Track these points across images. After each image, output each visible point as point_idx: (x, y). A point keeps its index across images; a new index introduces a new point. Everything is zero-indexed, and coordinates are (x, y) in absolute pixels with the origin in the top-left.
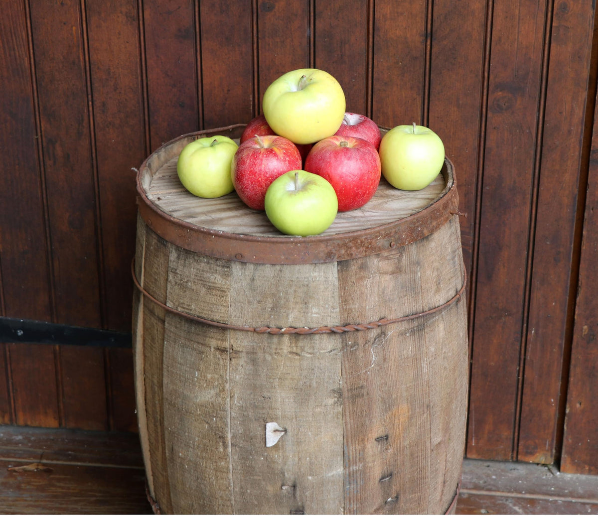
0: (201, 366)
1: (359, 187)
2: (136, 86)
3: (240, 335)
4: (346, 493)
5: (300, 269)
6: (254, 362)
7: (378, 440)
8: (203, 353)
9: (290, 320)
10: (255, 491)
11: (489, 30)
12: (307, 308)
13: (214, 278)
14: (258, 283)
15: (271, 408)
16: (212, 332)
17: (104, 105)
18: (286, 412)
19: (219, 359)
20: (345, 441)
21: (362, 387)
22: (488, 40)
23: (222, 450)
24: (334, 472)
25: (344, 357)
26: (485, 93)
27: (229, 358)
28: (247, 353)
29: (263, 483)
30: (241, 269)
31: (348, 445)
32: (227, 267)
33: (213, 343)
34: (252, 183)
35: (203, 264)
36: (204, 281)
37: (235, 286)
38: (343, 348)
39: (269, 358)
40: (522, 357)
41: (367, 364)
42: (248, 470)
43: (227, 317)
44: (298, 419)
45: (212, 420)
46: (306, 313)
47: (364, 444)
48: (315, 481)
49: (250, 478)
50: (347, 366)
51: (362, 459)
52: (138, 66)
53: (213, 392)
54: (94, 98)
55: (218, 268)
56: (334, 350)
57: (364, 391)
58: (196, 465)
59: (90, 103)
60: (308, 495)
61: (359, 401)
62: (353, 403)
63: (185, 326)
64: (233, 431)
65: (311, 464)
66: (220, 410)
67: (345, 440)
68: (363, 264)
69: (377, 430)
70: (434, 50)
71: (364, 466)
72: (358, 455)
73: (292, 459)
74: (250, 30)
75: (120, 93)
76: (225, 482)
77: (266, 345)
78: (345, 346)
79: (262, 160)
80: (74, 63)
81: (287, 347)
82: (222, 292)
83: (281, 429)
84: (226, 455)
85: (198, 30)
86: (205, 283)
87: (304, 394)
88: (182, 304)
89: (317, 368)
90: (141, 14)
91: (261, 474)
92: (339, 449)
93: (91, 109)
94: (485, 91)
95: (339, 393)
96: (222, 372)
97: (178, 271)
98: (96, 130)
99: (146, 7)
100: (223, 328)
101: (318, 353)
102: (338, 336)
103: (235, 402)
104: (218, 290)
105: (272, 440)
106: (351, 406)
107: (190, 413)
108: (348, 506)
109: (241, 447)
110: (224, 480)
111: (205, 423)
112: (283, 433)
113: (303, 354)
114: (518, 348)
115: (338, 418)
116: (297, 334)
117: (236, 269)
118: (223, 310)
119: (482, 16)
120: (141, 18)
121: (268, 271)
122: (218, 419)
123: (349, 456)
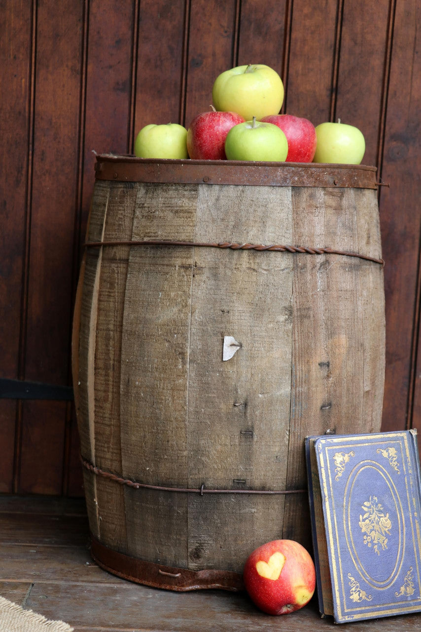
0: (165, 286)
1: (302, 146)
2: (74, 135)
3: (204, 251)
4: (292, 415)
5: (259, 191)
6: (215, 276)
7: (321, 365)
8: (167, 273)
9: (250, 237)
10: (209, 410)
11: (386, 84)
12: (265, 226)
13: (182, 201)
14: (222, 202)
15: (229, 322)
16: (179, 253)
17: (43, 153)
18: (243, 327)
19: (183, 276)
20: (293, 360)
21: (309, 309)
22: (385, 93)
23: (180, 367)
24: (282, 391)
25: (295, 277)
26: (381, 144)
27: (192, 275)
28: (210, 268)
29: (217, 400)
30: (207, 191)
31: (295, 364)
32: (194, 191)
33: (178, 262)
34: (210, 137)
35: (171, 192)
36: (171, 207)
37: (202, 206)
38: (293, 269)
39: (229, 273)
40: (410, 403)
41: (315, 287)
42: (205, 387)
43: (193, 236)
44: (253, 334)
45: (174, 337)
46: (264, 231)
47: (309, 365)
48: (264, 400)
49: (205, 396)
50: (297, 286)
51: (306, 382)
52: (78, 117)
53: (175, 309)
54: (35, 147)
55: (186, 193)
56: (287, 268)
57: (311, 313)
58: (153, 388)
59: (31, 152)
60: (258, 415)
61: (306, 321)
62: (302, 322)
63: (150, 253)
64: (192, 347)
65: (263, 380)
66: (182, 326)
67: (293, 358)
68: (312, 194)
69: (321, 355)
70: (338, 103)
71: (309, 389)
72: (304, 375)
73: (245, 374)
74: (179, 83)
75: (59, 142)
76: (181, 402)
77: (228, 260)
78: (295, 268)
79: (219, 117)
80: (20, 113)
81: (246, 262)
82: (189, 213)
83: (237, 343)
84: (184, 372)
85: (133, 84)
86: (173, 209)
87: (259, 310)
88: (149, 233)
89: (271, 284)
90: (84, 69)
91: (215, 391)
92: (287, 366)
93: (30, 158)
94: (381, 141)
95: (289, 310)
96: (185, 288)
97: (145, 205)
98: (34, 178)
99: (89, 61)
100: (189, 246)
101: (273, 270)
102: (290, 255)
103: (196, 318)
104: (185, 212)
105: (228, 353)
106: (299, 325)
107: (151, 336)
108: (293, 429)
109: (199, 363)
110: (181, 399)
111: (166, 341)
112: (238, 348)
113: (260, 270)
114: (406, 393)
115: (288, 335)
116: (256, 250)
117: (203, 190)
118: (189, 229)
119: (381, 71)
120: (84, 71)
121: (231, 192)
122: (179, 335)
123: (296, 376)
